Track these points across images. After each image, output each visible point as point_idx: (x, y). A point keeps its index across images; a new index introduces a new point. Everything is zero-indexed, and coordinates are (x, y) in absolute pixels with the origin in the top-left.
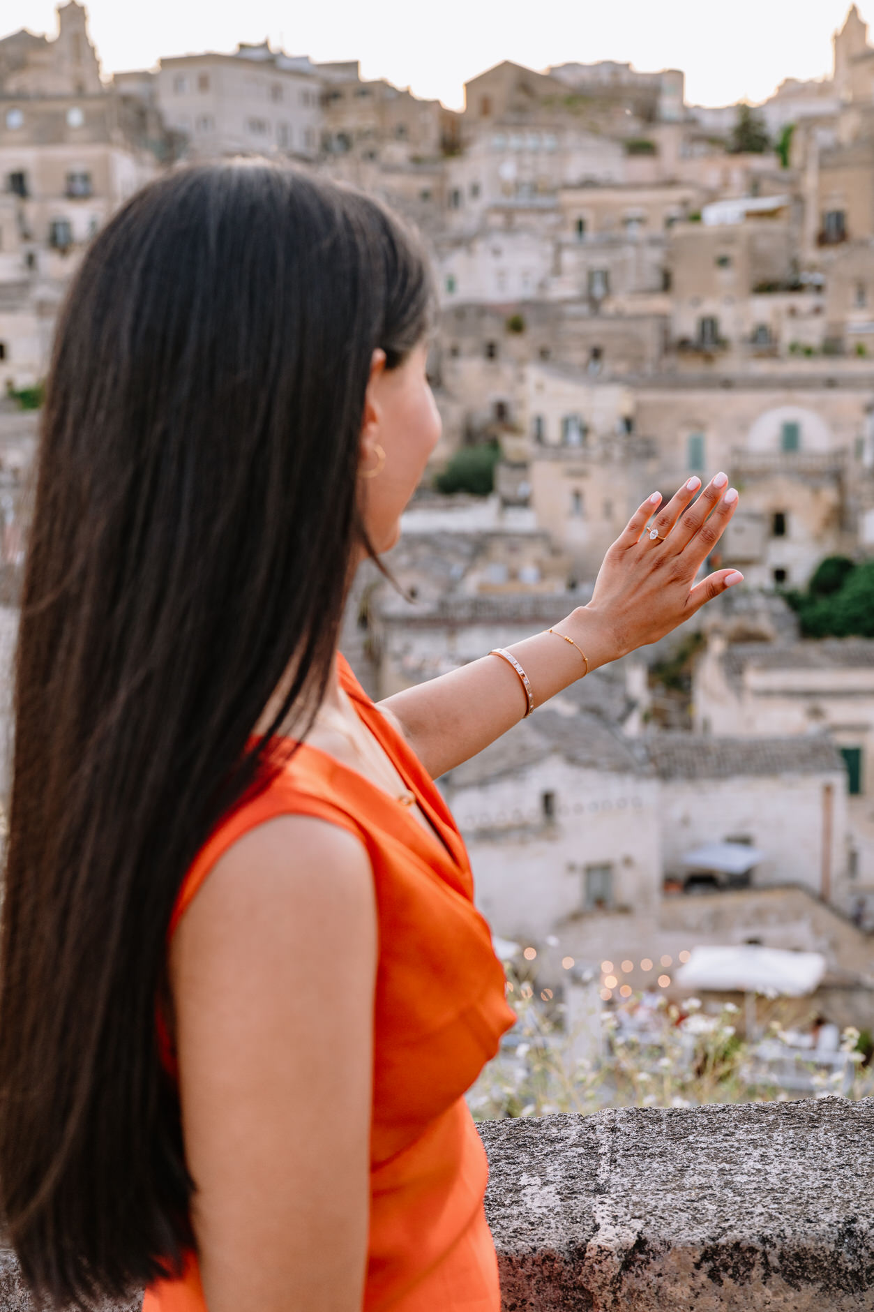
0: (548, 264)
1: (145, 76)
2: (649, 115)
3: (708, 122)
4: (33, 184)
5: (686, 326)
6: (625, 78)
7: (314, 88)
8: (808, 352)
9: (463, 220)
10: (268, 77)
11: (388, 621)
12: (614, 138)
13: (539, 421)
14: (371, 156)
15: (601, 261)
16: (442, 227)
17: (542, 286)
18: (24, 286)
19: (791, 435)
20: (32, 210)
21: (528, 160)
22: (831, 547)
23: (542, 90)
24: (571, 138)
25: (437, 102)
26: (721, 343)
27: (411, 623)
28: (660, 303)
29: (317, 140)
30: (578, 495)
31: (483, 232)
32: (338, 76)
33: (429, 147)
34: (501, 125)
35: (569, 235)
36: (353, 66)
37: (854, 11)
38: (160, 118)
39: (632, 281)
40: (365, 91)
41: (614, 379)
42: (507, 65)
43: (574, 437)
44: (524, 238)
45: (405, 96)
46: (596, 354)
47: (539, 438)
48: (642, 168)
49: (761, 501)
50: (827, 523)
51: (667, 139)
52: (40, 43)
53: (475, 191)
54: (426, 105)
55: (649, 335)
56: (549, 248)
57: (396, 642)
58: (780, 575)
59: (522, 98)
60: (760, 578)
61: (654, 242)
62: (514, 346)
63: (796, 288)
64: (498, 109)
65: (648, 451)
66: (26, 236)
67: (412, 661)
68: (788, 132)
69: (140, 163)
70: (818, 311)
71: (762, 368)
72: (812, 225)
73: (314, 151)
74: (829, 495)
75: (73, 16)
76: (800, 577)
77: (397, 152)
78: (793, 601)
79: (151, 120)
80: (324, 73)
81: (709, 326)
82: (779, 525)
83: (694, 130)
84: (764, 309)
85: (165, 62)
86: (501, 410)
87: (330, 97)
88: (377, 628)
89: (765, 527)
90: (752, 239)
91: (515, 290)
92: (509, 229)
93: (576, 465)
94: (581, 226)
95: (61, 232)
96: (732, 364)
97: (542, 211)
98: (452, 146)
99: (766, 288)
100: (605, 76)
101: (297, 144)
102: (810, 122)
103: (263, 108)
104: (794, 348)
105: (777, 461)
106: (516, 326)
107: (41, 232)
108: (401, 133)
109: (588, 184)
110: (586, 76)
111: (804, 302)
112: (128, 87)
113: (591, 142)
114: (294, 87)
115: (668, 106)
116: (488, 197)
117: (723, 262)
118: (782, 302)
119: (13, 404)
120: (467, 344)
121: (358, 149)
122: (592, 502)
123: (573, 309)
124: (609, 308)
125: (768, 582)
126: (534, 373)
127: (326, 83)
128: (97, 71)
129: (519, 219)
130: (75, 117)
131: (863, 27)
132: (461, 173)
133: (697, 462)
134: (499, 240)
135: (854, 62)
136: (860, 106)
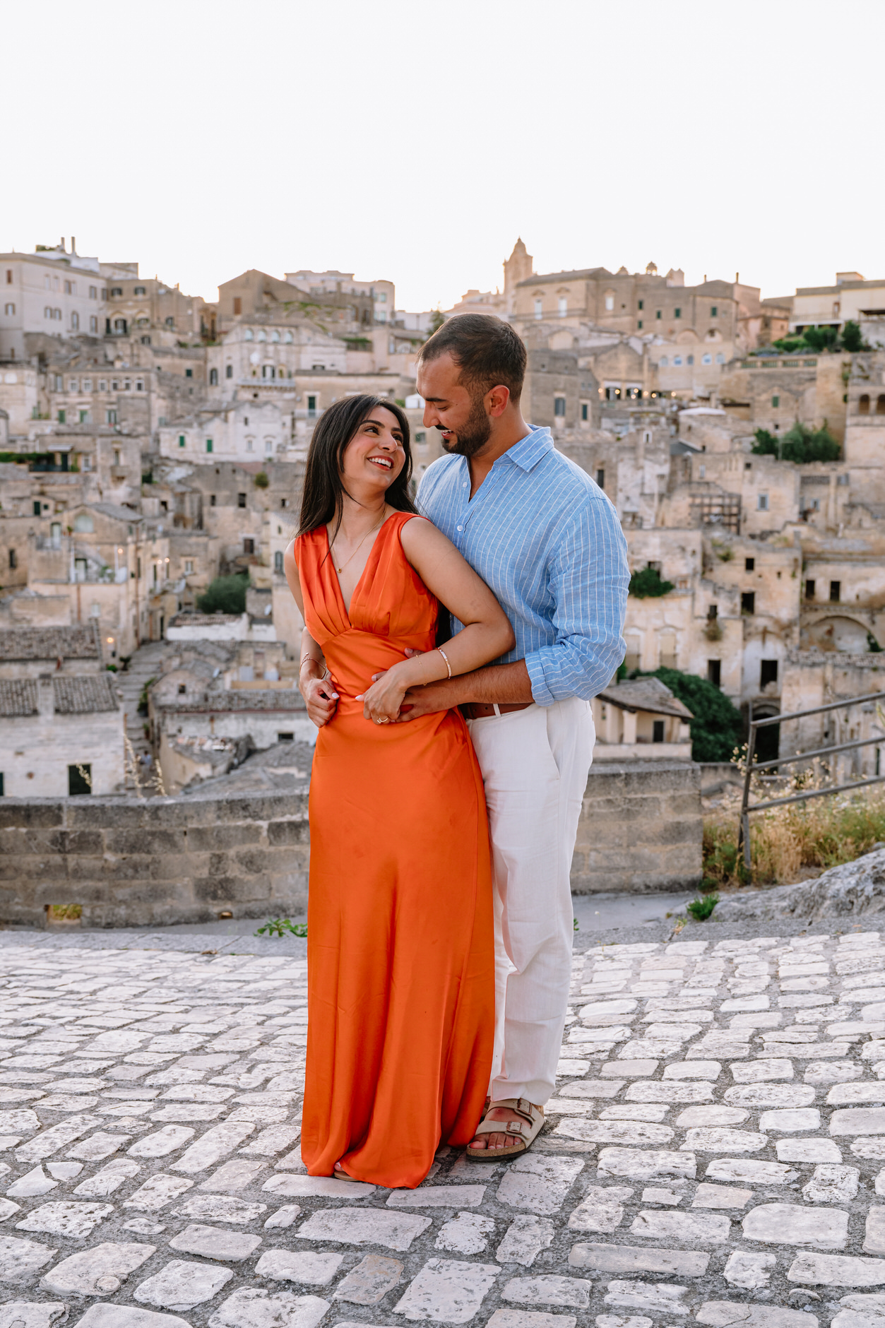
0: (288, 431)
2: (366, 318)
3: (410, 325)
6: (346, 288)
7: (100, 284)
9: (221, 393)
10: (61, 273)
11: (162, 709)
12: (337, 336)
14: (145, 340)
16: (202, 400)
17: (282, 449)
21: (271, 348)
23: (283, 296)
24: (305, 334)
25: (200, 299)
27: (181, 711)
29: (102, 325)
31: (236, 405)
32: (119, 276)
33: (192, 336)
34: (249, 322)
35: (304, 410)
36: (131, 267)
37: (520, 245)
40: (140, 289)
42: (251, 276)
44: (267, 410)
45: (172, 293)
48: (360, 360)
51: (379, 337)
53: (229, 372)
54: (190, 301)
56: (288, 419)
57: (171, 726)
59: (266, 299)
62: (259, 497)
64: (246, 309)
67: (183, 740)
73: (100, 334)
77: (168, 338)
80: (108, 273)
83: (398, 332)
86: (249, 546)
87: (112, 292)
88: (155, 715)
91: (260, 453)
92: (255, 403)
94: (312, 402)
97: (282, 390)
98: (210, 336)
100: (331, 287)
101: (85, 328)
103: (58, 299)
106: (262, 483)
108: (170, 321)
109: (318, 370)
110: (316, 283)
113: (320, 339)
114: (83, 283)
115: (380, 311)
116: (237, 378)
117: (419, 438)
120: (222, 495)
121: (135, 336)
126: (275, 519)
127: (109, 280)
129: (263, 395)
131: (529, 259)
132: (218, 358)
134: (247, 411)
135: (519, 286)
136: (524, 321)
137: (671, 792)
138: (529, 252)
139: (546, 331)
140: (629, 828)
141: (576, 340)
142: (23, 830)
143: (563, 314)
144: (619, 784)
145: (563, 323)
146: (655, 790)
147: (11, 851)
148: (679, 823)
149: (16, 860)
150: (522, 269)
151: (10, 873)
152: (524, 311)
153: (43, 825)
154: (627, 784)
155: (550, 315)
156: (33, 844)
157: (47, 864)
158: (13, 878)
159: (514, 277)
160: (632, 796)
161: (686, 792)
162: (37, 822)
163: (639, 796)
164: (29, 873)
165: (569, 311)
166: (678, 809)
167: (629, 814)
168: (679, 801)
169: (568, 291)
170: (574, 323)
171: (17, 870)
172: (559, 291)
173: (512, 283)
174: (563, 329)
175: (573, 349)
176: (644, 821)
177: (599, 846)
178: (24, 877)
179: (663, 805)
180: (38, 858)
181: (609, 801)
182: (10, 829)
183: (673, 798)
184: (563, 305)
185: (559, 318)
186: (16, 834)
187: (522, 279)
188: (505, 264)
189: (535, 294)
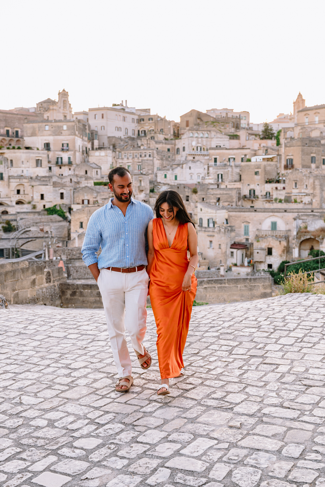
0: (206, 171)
1: (85, 113)
2: (237, 127)
3: (255, 129)
4: (52, 147)
5: (246, 192)
6: (230, 115)
7: (136, 117)
8: (281, 201)
9: (180, 158)
10: (122, 114)
12: (226, 134)
13: (201, 219)
14: (152, 138)
15: (220, 172)
16: (174, 160)
17: (203, 178)
18: (50, 177)
19: (274, 225)
20: (51, 154)
21: (200, 140)
22: (284, 259)
23: (205, 119)
24: (213, 134)
25: (173, 121)
26: (256, 197)
28: (238, 185)
29: (137, 133)
30: (211, 242)
31: (186, 161)
32: (143, 114)
33: (170, 135)
34: (192, 130)
35: (212, 163)
36: (148, 110)
37: (300, 95)
38: (89, 126)
39: (230, 178)
40: (151, 119)
41: (223, 208)
42: (193, 111)
43: (211, 225)
44: (198, 163)
45: (163, 120)
46: (219, 200)
47: (201, 225)
48: (235, 143)
49: (264, 245)
50: (283, 251)
51: (242, 134)
52: (54, 103)
53: (184, 149)
54: (169, 122)
55: (234, 194)
56: (206, 167)
58: (270, 266)
59: (198, 121)
60: (264, 267)
61: (236, 166)
62: (194, 197)
63: (278, 182)
64: (191, 125)
65: (232, 229)
66: (49, 162)
68: (279, 132)
69: (83, 140)
70: (284, 188)
71: (267, 206)
72: (283, 163)
73: (135, 136)
74: (284, 243)
75: (64, 95)
76: (275, 267)
77: (161, 137)
78: (272, 274)
79: (87, 127)
80: (139, 113)
81: (253, 192)
82: (270, 252)
83: (250, 132)
84: (269, 187)
85: (91, 110)
87: (140, 120)
89: (266, 252)
90: (265, 167)
91: (195, 180)
92: (194, 161)
93: (211, 233)
94: (215, 160)
95: (60, 160)
96: (259, 204)
97: (204, 155)
98: (177, 136)
99: (269, 181)
100: (224, 115)
101: (130, 134)
102: (286, 130)
103: (120, 124)
104: (276, 200)
105: (270, 233)
106: (195, 192)
107: (54, 161)
108: (162, 130)
109: (218, 147)
110: (218, 113)
111: (280, 186)
112: (81, 117)
113: (219, 135)
114: (130, 117)
115: (243, 123)
116: (187, 151)
117: (256, 173)
118: (274, 185)
119: (46, 212)
121: (148, 137)
122: (215, 244)
123: (211, 187)
124: (223, 186)
125: (266, 268)
126: (200, 206)
127: (139, 116)
128: (71, 112)
129: (197, 158)
130: (65, 128)
131: (303, 101)
132: (179, 144)
133: (246, 233)
134: (190, 164)
135: (299, 112)
136: (301, 126)
137: (263, 284)
138: (304, 98)
139: (309, 130)
140: (251, 293)
141: (321, 133)
142: (90, 291)
143: (317, 122)
144: (248, 281)
145: (317, 126)
146: (258, 283)
147: (86, 296)
148: (265, 292)
149: (88, 299)
150: (301, 105)
151: (86, 302)
152: (301, 122)
153: (95, 290)
154: (250, 281)
155: (311, 123)
156: (92, 295)
157: (95, 300)
158: (86, 304)
159: (297, 108)
160: (252, 284)
161: (267, 284)
162: (93, 289)
163: (254, 284)
164: (91, 302)
165: (319, 121)
166: (265, 288)
167: (251, 290)
168: (265, 286)
169: (319, 113)
170: (321, 126)
171: (88, 301)
172: (315, 113)
173: (296, 111)
174: (316, 128)
175: (320, 136)
176: (255, 292)
177: (243, 298)
178: (90, 303)
179: (261, 287)
180: (93, 298)
181: (245, 286)
182: (86, 291)
183: (263, 285)
184: (317, 119)
185: (315, 124)
186: (88, 292)
187: (301, 109)
188: (294, 103)
189: (305, 115)
